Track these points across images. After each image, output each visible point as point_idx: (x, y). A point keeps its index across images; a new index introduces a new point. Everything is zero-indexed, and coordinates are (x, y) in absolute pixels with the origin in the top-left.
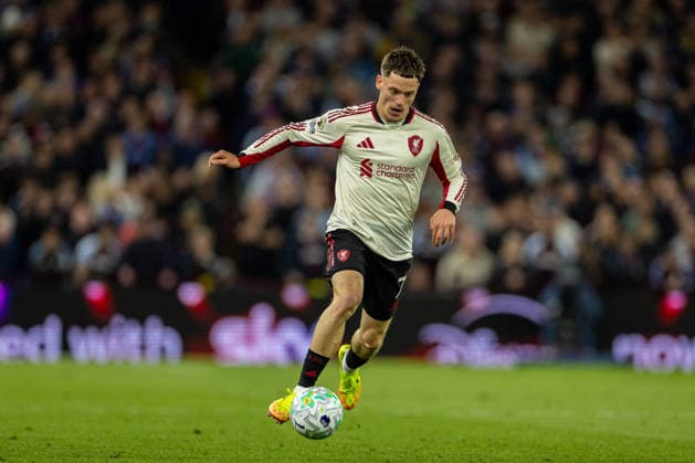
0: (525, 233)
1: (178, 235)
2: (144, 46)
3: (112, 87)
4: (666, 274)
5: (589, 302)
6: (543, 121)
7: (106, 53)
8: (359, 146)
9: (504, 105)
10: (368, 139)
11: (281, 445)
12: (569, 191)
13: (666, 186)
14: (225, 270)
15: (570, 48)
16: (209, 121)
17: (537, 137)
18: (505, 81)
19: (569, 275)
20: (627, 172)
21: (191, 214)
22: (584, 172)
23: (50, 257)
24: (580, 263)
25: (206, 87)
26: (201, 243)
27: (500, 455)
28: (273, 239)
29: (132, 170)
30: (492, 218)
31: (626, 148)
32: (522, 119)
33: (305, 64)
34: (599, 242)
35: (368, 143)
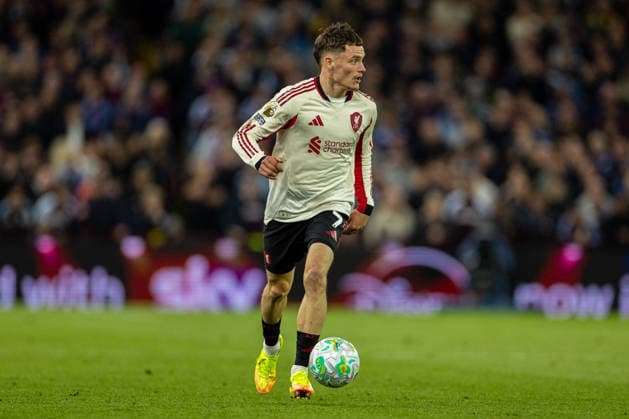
0: (445, 191)
1: (130, 195)
2: (98, 23)
3: (71, 60)
4: (574, 229)
5: (504, 255)
6: (461, 91)
7: (66, 30)
8: (311, 124)
9: (426, 76)
10: (318, 117)
11: (225, 384)
12: (486, 154)
13: (573, 150)
14: (174, 225)
15: (487, 25)
16: (159, 90)
17: (457, 106)
18: (427, 53)
19: (485, 230)
20: (538, 137)
21: (142, 175)
22: (499, 137)
23: (16, 213)
24: (496, 219)
25: (156, 58)
26: (152, 201)
27: (422, 394)
28: (217, 198)
29: (90, 136)
30: (416, 178)
31: (538, 115)
32: (443, 88)
33: (246, 39)
34: (513, 201)
35: (318, 121)
